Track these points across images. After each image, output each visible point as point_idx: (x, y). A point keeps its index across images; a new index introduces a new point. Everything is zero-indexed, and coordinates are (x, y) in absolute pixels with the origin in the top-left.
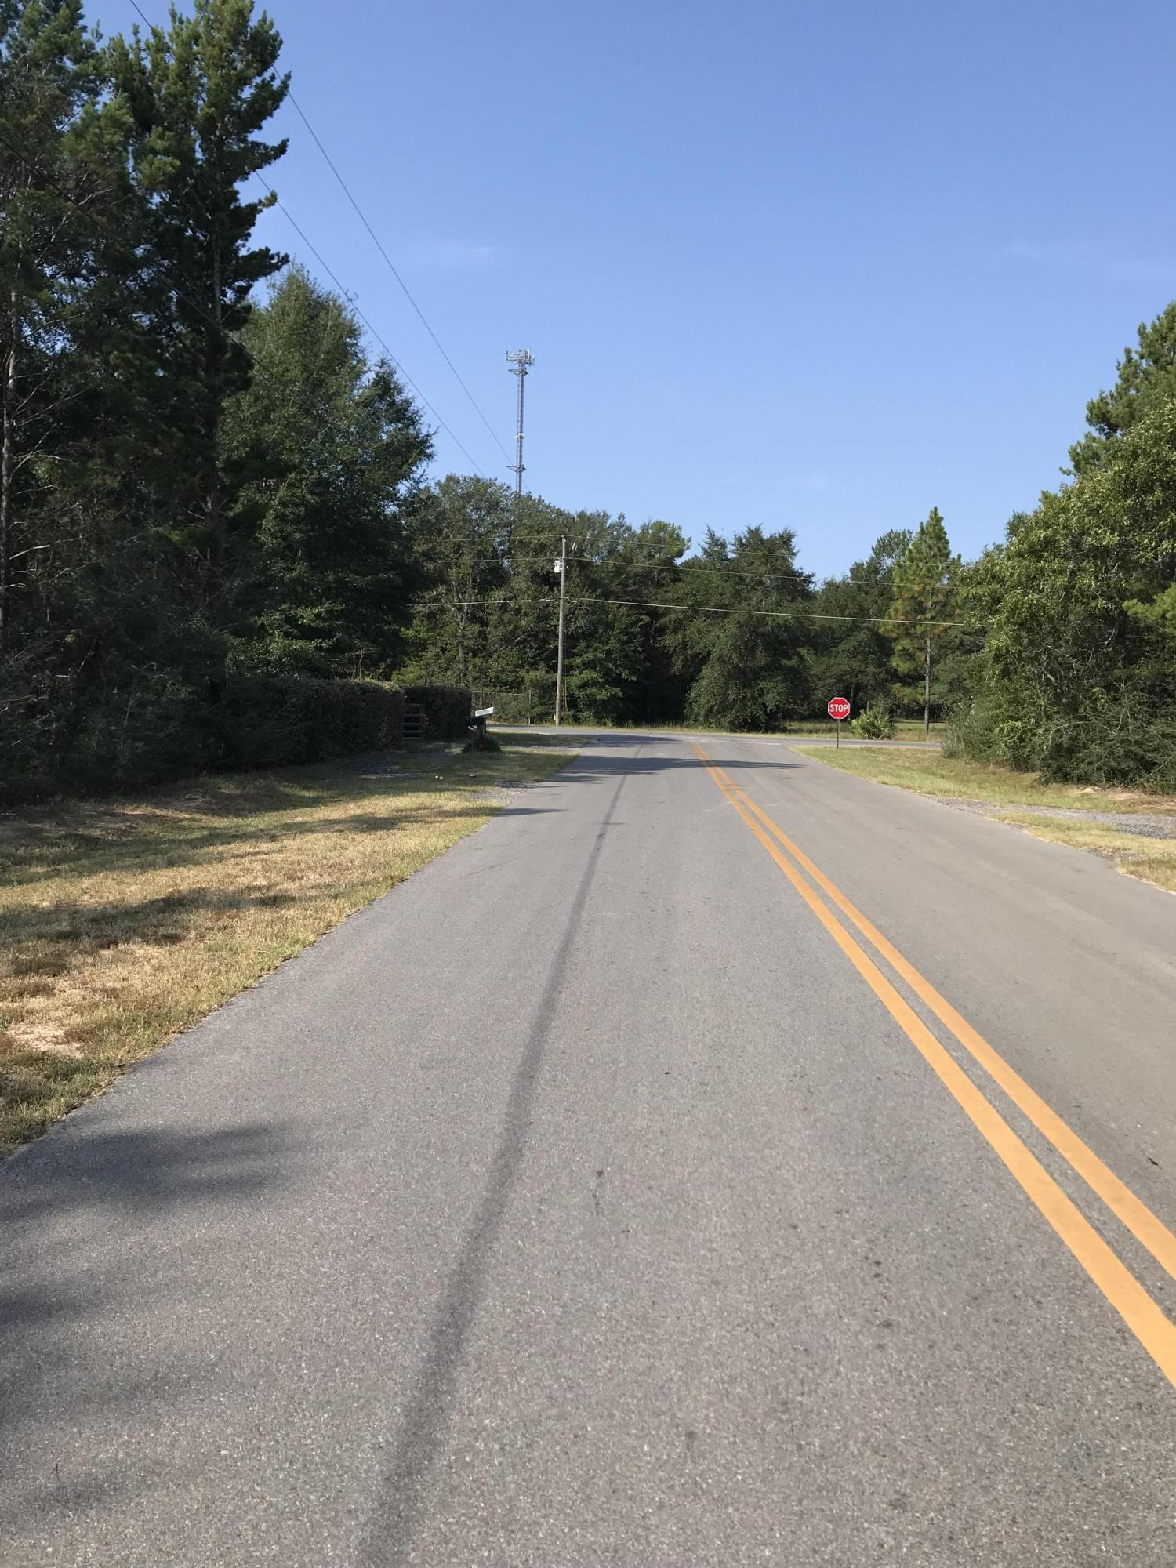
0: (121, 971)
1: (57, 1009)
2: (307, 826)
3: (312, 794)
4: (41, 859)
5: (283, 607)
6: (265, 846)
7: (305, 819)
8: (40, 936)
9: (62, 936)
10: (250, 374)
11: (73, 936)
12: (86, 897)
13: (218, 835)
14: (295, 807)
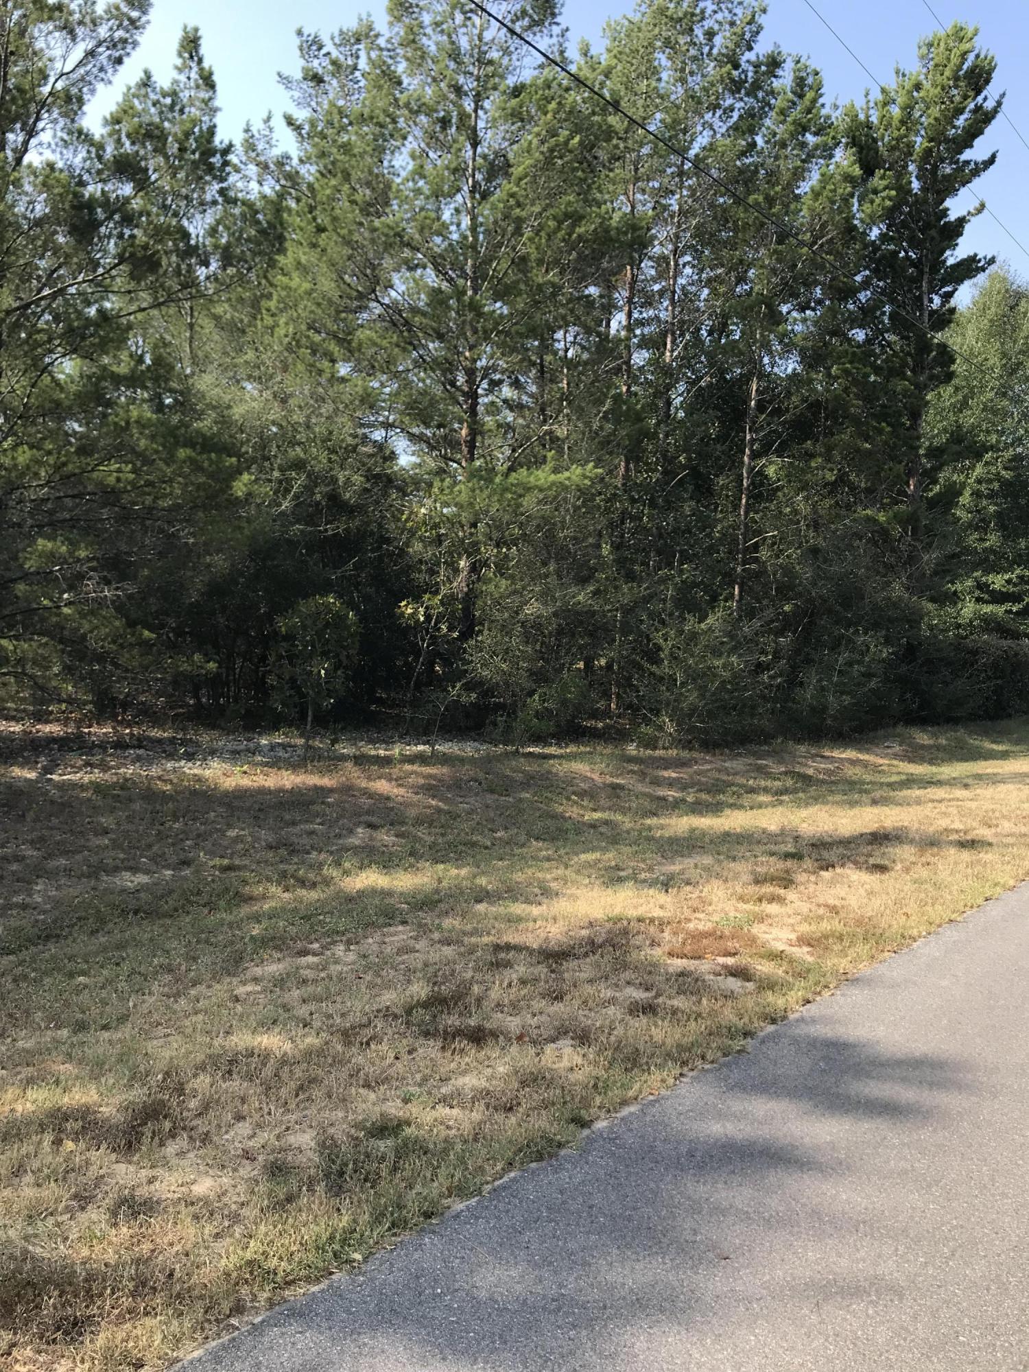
0: (841, 891)
1: (789, 916)
2: (999, 778)
3: (1001, 748)
4: (766, 790)
5: (975, 574)
6: (959, 793)
7: (996, 771)
8: (772, 854)
9: (788, 856)
10: (953, 368)
11: (797, 856)
12: (805, 825)
13: (914, 781)
14: (986, 759)
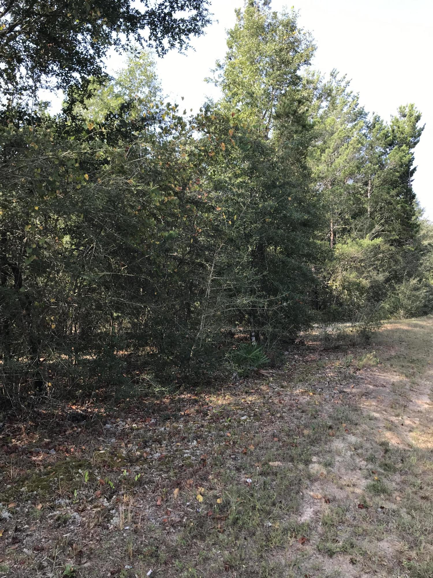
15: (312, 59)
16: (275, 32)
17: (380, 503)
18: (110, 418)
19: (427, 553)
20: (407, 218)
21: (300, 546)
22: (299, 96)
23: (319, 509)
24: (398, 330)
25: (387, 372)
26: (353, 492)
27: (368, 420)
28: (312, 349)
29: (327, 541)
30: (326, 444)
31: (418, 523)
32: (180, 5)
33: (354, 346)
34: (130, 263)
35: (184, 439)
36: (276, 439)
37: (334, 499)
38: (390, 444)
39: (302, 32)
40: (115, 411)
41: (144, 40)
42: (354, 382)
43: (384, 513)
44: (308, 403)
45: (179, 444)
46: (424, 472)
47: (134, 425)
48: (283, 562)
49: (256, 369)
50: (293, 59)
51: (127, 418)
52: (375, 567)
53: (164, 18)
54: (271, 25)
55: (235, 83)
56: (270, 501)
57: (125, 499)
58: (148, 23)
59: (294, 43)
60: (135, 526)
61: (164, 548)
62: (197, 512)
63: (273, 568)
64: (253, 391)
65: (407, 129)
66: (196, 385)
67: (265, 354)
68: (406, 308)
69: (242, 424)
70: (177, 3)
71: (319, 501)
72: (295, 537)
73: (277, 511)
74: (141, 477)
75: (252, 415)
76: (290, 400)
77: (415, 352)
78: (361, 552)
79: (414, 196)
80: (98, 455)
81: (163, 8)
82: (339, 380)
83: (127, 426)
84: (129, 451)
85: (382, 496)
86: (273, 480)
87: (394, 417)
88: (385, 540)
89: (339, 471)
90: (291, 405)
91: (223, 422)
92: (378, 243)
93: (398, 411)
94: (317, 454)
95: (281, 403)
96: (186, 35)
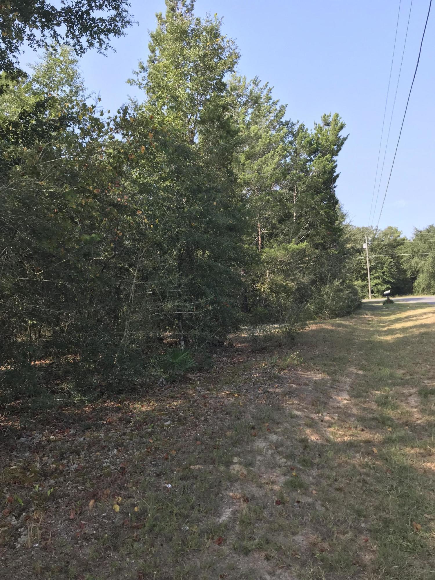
15: (235, 66)
16: (199, 38)
17: (297, 497)
18: (25, 431)
19: (339, 544)
20: (330, 223)
21: (216, 547)
22: (223, 102)
23: (237, 508)
24: (323, 329)
25: (310, 371)
26: (271, 490)
27: (290, 419)
28: (239, 351)
29: (242, 539)
30: (248, 444)
31: (331, 514)
32: (98, 4)
33: (280, 346)
34: (46, 268)
35: (104, 448)
36: (198, 442)
37: (253, 498)
38: (309, 441)
39: (225, 40)
40: (31, 423)
41: (61, 37)
42: (278, 382)
43: (300, 507)
44: (233, 405)
45: (98, 454)
46: (340, 465)
47: (51, 437)
48: (199, 564)
49: (183, 373)
50: (217, 65)
51: (44, 430)
52: (288, 561)
53: (82, 16)
54: (194, 30)
55: (160, 86)
56: (189, 505)
57: (36, 516)
58: (65, 21)
59: (218, 50)
60: (44, 543)
61: (75, 562)
62: (113, 522)
63: (188, 572)
64: (178, 395)
65: (332, 138)
66: (120, 392)
67: (193, 358)
68: (330, 309)
69: (165, 430)
70: (95, 2)
71: (238, 500)
72: (212, 539)
73: (195, 515)
74: (55, 490)
75: (176, 420)
76: (215, 402)
77: (338, 351)
78: (276, 547)
79: (336, 202)
80: (9, 471)
81: (80, 6)
82: (264, 381)
83: (44, 438)
84: (44, 465)
85: (299, 491)
86: (193, 484)
87: (315, 415)
88: (300, 533)
89: (259, 470)
90: (217, 408)
91: (146, 428)
92: (304, 247)
93: (320, 408)
94: (238, 455)
95: (205, 406)
96: (105, 34)
